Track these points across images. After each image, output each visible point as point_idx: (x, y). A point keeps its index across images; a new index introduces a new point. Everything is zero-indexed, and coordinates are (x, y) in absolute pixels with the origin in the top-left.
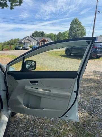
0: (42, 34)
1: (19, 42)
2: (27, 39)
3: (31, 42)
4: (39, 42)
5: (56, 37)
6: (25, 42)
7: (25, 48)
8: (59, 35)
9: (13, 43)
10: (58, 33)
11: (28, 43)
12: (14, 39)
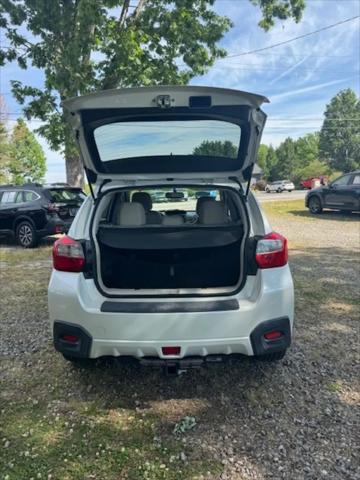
0: (226, 150)
5: (275, 157)
8: (286, 150)
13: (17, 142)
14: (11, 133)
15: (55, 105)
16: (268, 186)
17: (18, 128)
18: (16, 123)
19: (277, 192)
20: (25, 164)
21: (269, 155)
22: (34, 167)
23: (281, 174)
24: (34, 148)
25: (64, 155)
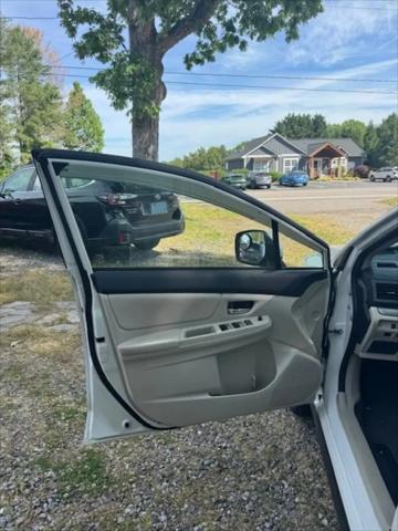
0: (316, 126)
1: (230, 162)
2: (262, 148)
3: (276, 158)
4: (309, 158)
5: (375, 137)
6: (252, 160)
7: (254, 182)
8: (392, 128)
9: (202, 164)
10: (386, 117)
11: (264, 161)
12: (207, 149)
13: (72, 111)
14: (66, 100)
15: (121, 39)
16: (372, 173)
17: (74, 94)
18: (72, 88)
19: (385, 180)
20: (80, 137)
21: (367, 135)
22: (90, 141)
23: (382, 158)
24: (91, 118)
25: (131, 117)
